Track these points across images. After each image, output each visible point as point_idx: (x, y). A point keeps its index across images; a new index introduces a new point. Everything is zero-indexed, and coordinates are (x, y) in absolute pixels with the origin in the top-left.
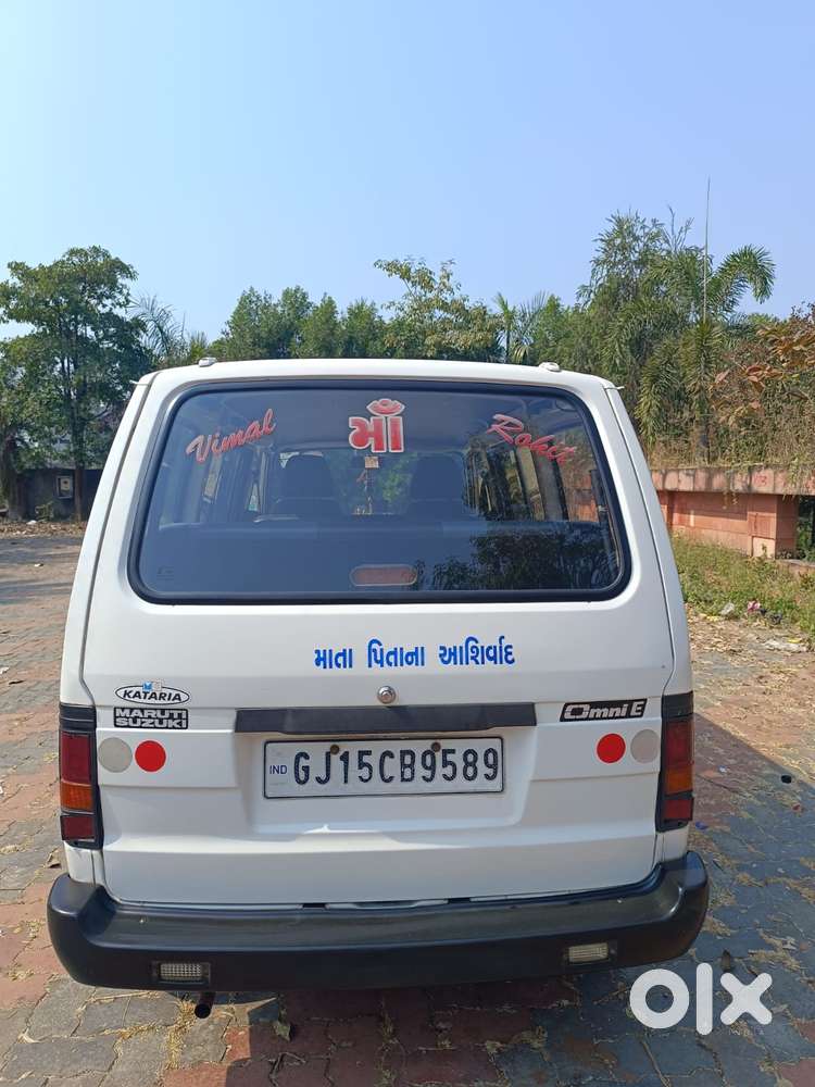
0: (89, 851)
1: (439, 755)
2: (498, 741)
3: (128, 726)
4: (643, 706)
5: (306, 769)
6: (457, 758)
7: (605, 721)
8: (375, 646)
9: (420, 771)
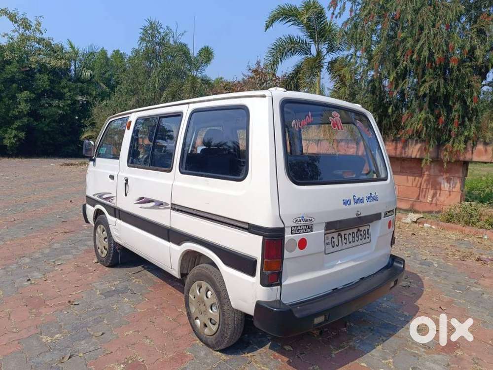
0: (276, 287)
1: (359, 232)
2: (369, 226)
3: (296, 233)
5: (334, 242)
6: (362, 233)
8: (355, 197)
9: (356, 238)
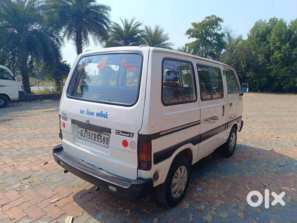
1: (100, 136)
2: (109, 136)
4: (133, 135)
5: (82, 133)
6: (102, 138)
7: (127, 137)
8: (88, 110)
9: (97, 139)
